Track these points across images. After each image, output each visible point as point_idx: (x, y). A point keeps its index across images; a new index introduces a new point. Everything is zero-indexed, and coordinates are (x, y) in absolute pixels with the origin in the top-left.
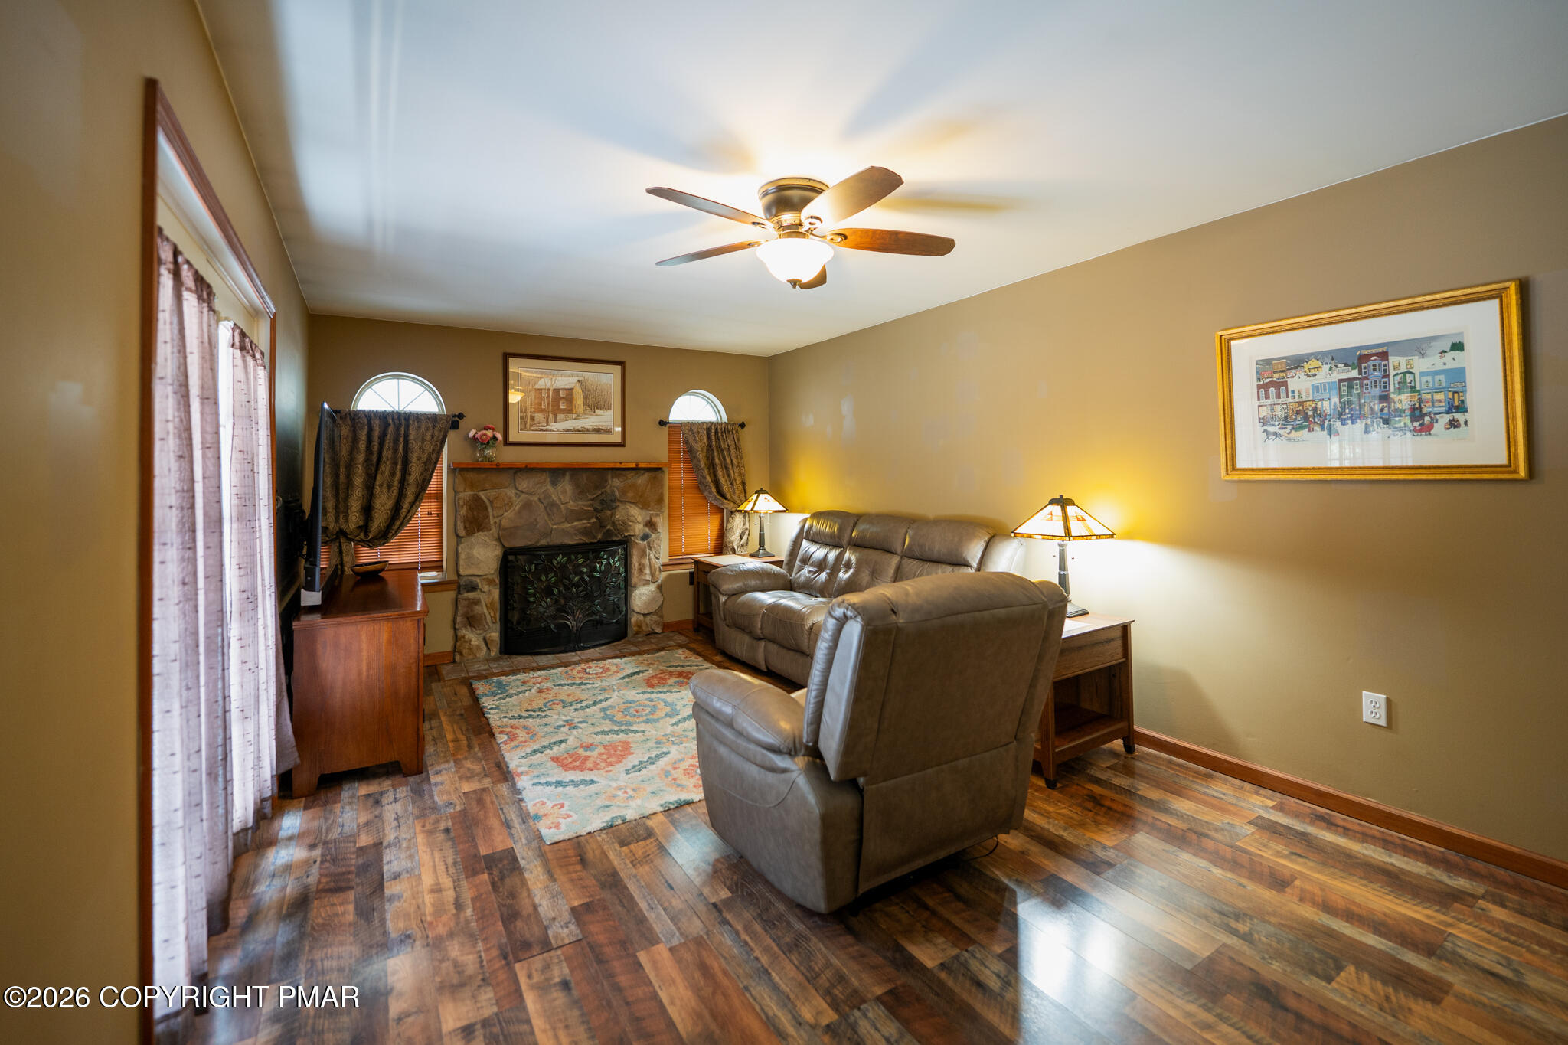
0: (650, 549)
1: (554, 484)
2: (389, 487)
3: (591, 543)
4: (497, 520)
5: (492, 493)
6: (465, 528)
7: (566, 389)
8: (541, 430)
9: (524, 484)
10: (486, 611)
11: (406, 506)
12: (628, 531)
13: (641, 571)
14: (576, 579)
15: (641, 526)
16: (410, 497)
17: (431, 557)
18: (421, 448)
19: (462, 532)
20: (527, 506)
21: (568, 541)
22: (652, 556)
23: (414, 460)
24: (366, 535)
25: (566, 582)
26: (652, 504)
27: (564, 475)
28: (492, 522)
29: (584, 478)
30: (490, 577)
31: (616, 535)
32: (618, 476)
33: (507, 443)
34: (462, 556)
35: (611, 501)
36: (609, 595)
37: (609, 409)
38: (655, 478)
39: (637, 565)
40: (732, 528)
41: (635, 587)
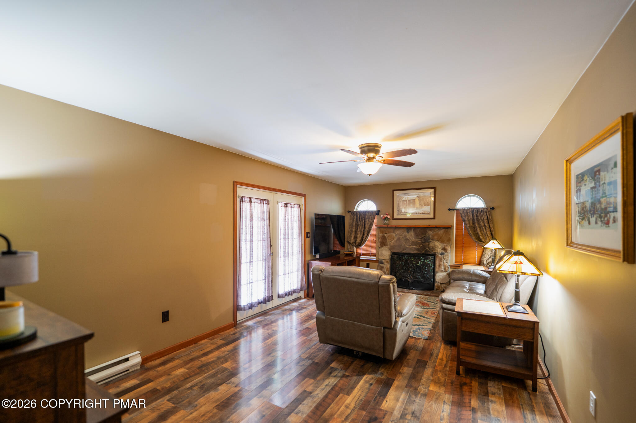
0: (444, 259)
1: (408, 232)
2: (361, 232)
3: (420, 254)
4: (390, 243)
5: (388, 234)
6: (380, 245)
7: (413, 200)
8: (404, 214)
9: (398, 232)
10: (385, 271)
11: (365, 237)
12: (434, 251)
13: (440, 266)
14: (411, 265)
15: (440, 250)
16: (365, 235)
17: (374, 252)
18: (369, 221)
19: (380, 246)
20: (399, 239)
21: (412, 252)
22: (445, 262)
23: (367, 224)
24: (356, 244)
25: (407, 265)
26: (445, 241)
27: (411, 229)
28: (388, 244)
29: (418, 231)
30: (387, 260)
31: (430, 252)
32: (431, 230)
33: (394, 219)
34: (379, 253)
35: (428, 239)
36: (424, 273)
37: (429, 205)
38: (447, 231)
39: (438, 264)
40: (485, 255)
41: (437, 272)
